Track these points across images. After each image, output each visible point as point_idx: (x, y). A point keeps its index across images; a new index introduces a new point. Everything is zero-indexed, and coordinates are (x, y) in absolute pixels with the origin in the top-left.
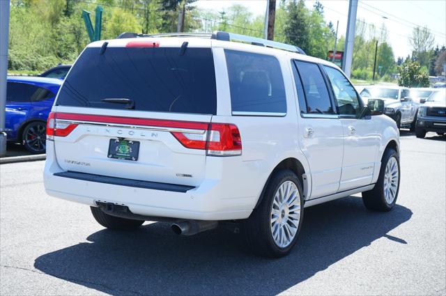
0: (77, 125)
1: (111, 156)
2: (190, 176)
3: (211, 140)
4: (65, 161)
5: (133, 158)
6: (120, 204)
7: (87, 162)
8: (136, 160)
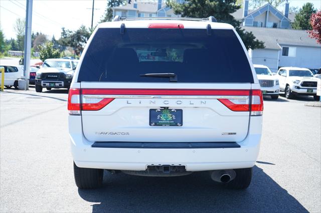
0: (114, 99)
1: (154, 124)
2: (235, 134)
3: (253, 103)
4: (96, 133)
5: (178, 124)
6: (176, 164)
7: (125, 132)
8: (182, 125)
